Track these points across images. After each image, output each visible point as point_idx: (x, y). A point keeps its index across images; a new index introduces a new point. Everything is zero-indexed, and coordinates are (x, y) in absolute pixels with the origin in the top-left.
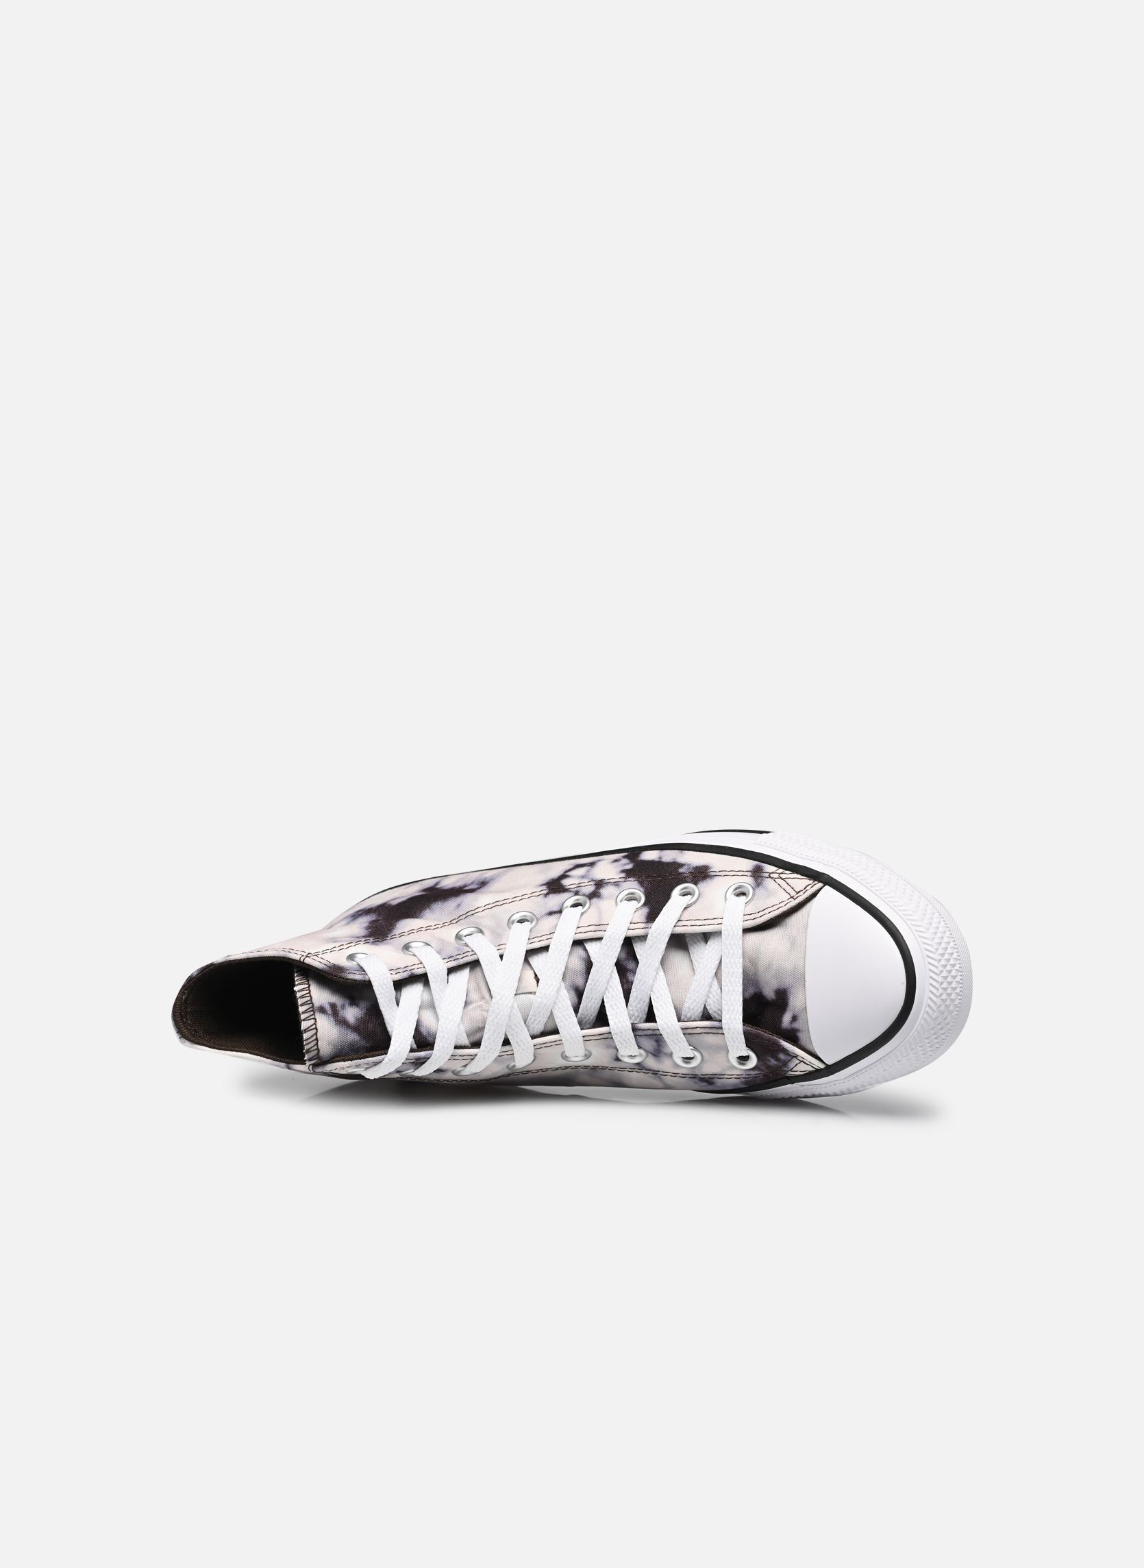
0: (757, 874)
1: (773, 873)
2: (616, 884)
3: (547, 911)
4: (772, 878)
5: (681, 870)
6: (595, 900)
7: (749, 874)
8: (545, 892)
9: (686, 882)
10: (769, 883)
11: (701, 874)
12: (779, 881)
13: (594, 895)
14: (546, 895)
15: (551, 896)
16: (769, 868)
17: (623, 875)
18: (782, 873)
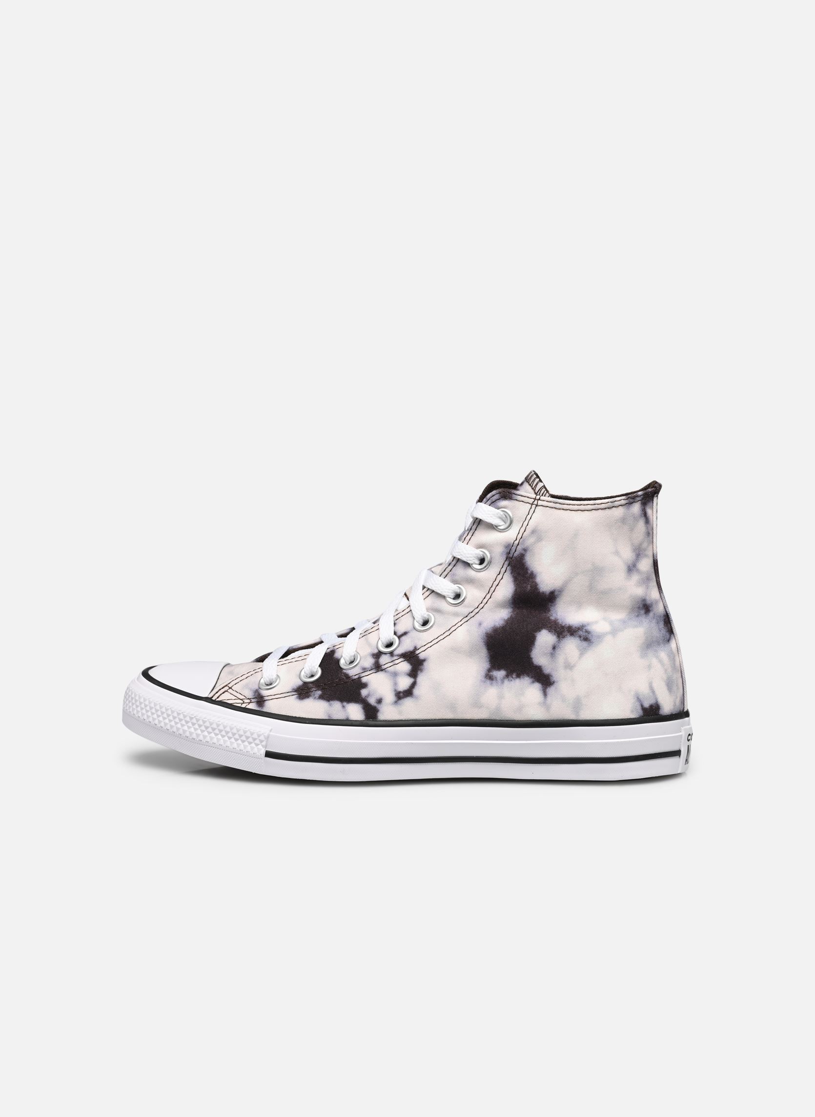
0: (260, 700)
1: (249, 703)
2: (365, 670)
3: (408, 635)
4: (248, 699)
5: (319, 692)
6: (376, 651)
7: (266, 698)
8: (417, 652)
9: (312, 683)
10: (249, 694)
11: (303, 691)
12: (242, 697)
13: (378, 655)
14: (416, 649)
15: (411, 649)
16: (253, 706)
17: (364, 680)
18: (242, 704)
